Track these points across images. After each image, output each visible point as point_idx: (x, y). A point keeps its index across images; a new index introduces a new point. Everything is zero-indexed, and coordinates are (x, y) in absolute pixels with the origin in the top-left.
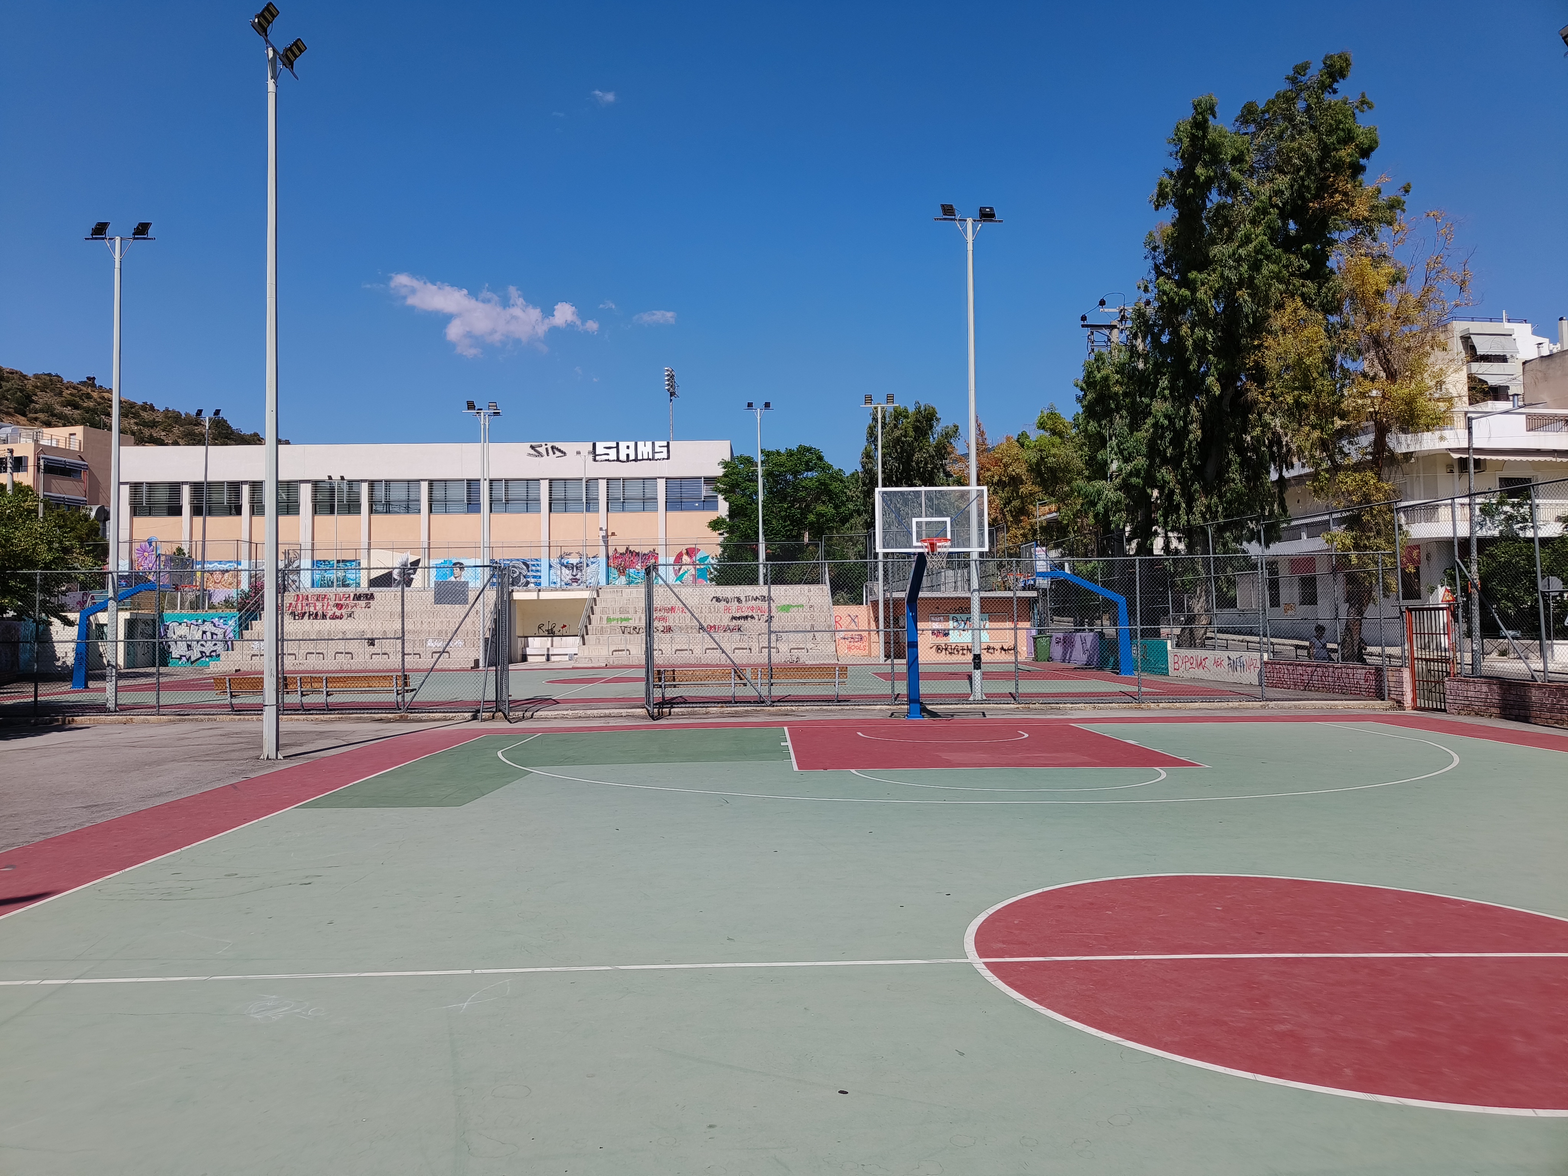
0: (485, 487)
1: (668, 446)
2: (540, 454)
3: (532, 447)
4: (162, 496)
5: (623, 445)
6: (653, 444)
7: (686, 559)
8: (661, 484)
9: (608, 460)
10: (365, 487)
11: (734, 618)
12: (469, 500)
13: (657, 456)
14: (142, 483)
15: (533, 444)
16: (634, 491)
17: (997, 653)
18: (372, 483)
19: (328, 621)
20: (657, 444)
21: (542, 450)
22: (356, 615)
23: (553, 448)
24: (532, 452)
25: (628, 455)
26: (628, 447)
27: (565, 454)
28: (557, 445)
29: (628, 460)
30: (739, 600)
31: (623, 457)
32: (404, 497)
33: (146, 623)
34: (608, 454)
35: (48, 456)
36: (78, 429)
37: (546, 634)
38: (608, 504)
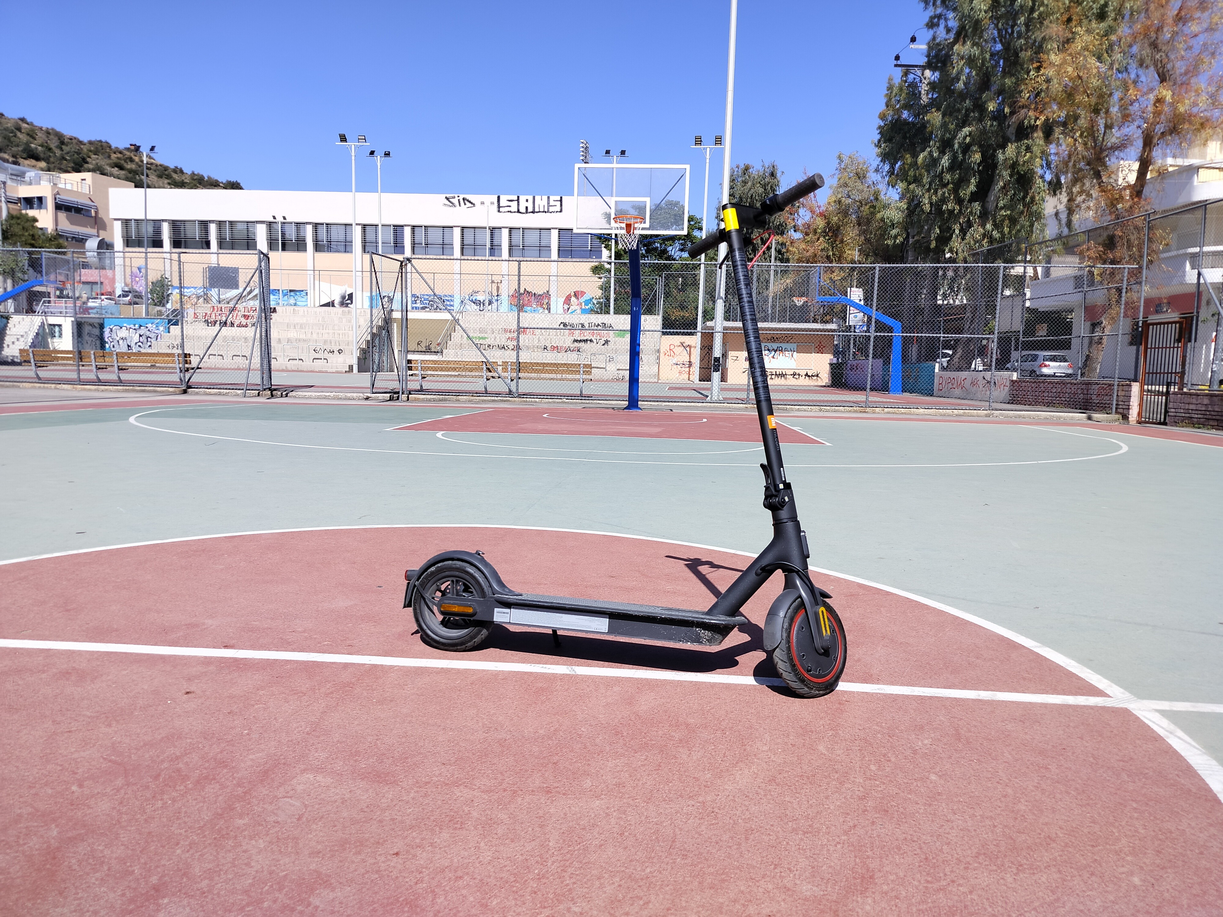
0: (407, 232)
1: (561, 201)
2: (453, 205)
3: (447, 199)
4: (147, 230)
5: (522, 199)
6: (548, 198)
7: (573, 299)
8: (555, 234)
9: (510, 212)
10: (309, 229)
12: (396, 243)
13: (551, 209)
14: (131, 220)
15: (448, 196)
16: (532, 239)
17: (802, 378)
18: (316, 226)
19: (235, 329)
20: (552, 198)
21: (455, 201)
23: (464, 199)
24: (447, 202)
25: (527, 208)
26: (527, 201)
27: (473, 205)
28: (468, 197)
29: (527, 212)
30: (583, 326)
31: (523, 209)
32: (342, 238)
34: (510, 206)
35: (63, 196)
36: (88, 176)
37: (424, 349)
38: (510, 250)
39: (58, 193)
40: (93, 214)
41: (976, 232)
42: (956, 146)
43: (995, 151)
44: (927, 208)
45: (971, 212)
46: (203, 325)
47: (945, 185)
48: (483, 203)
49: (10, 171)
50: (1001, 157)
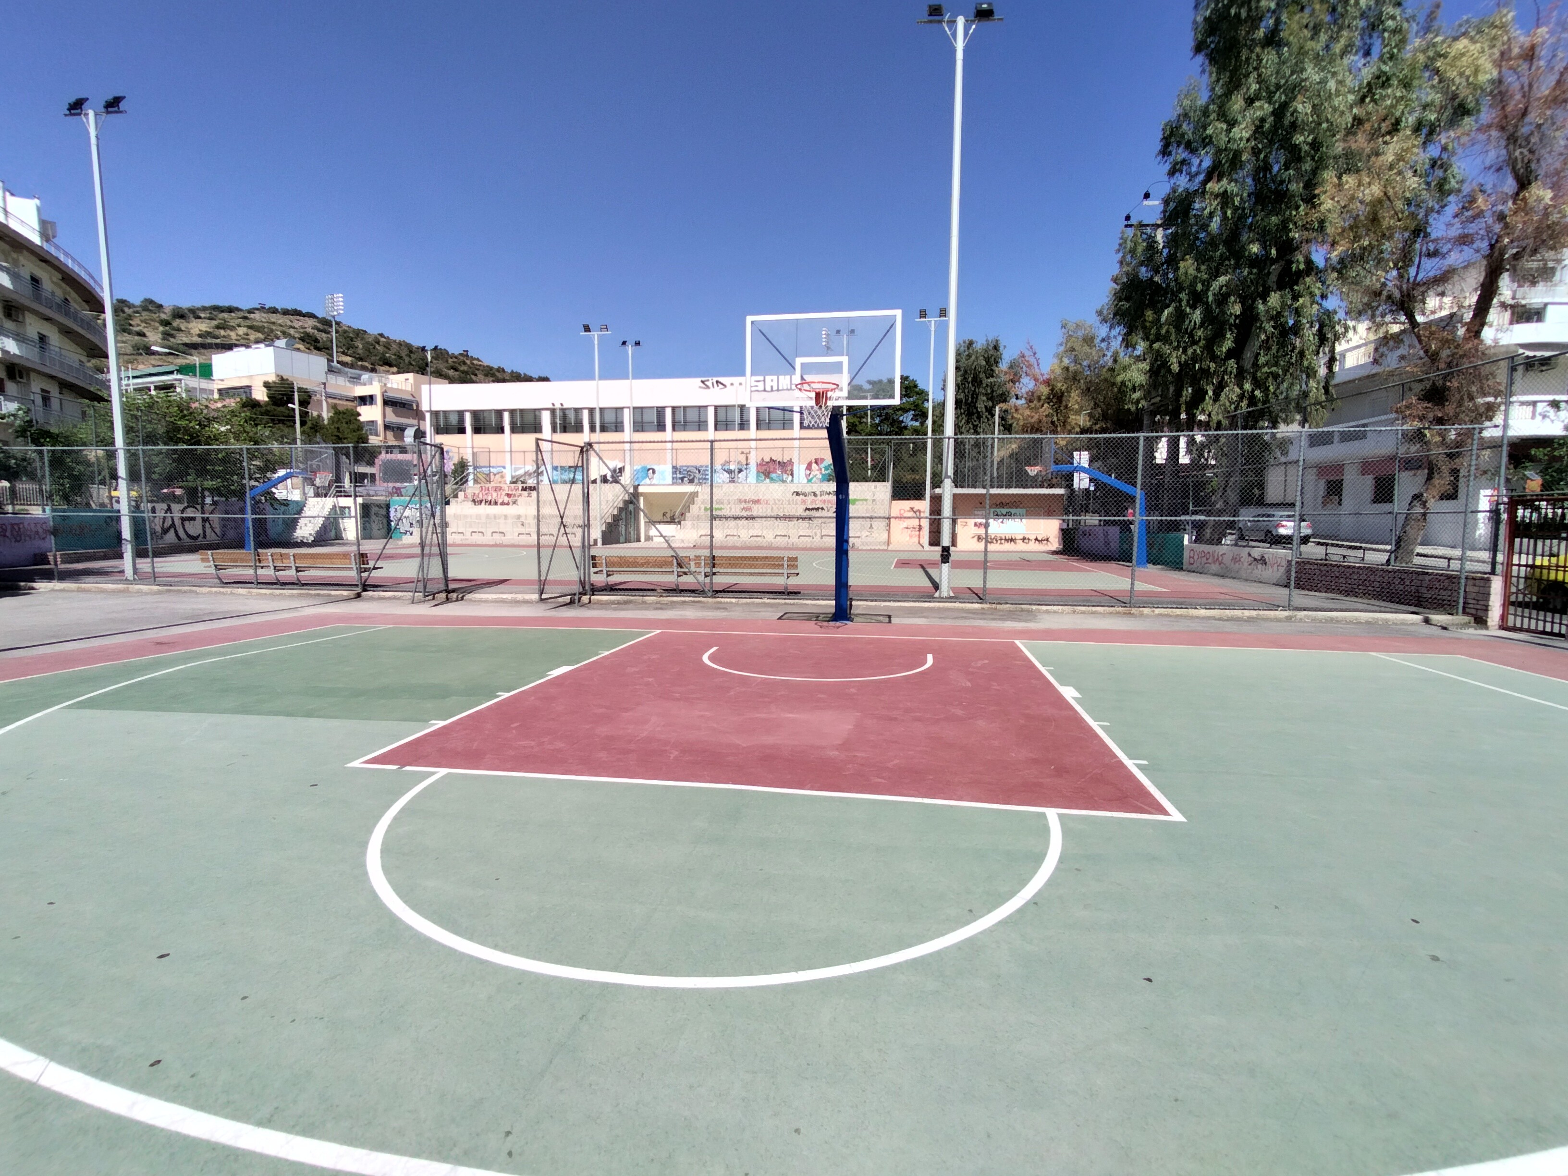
0: (668, 413)
2: (708, 387)
3: (703, 382)
4: (454, 420)
5: (768, 379)
6: (791, 378)
9: (758, 391)
10: (586, 413)
11: (807, 509)
12: (658, 422)
14: (439, 412)
15: (703, 379)
16: (777, 414)
17: (1032, 543)
18: (591, 410)
19: (499, 507)
21: (709, 384)
22: (519, 502)
23: (717, 382)
24: (702, 385)
25: (772, 387)
26: (772, 380)
27: (725, 386)
29: (772, 390)
30: (815, 494)
31: (768, 388)
32: (613, 419)
33: (379, 506)
34: (757, 386)
35: (390, 394)
36: (410, 376)
37: (669, 520)
38: (757, 424)
39: (386, 391)
40: (415, 408)
41: (1232, 392)
42: (1211, 299)
43: (1254, 302)
44: (1175, 368)
45: (1225, 371)
46: (471, 504)
47: (1194, 343)
48: (732, 384)
49: (350, 375)
50: (1261, 307)
